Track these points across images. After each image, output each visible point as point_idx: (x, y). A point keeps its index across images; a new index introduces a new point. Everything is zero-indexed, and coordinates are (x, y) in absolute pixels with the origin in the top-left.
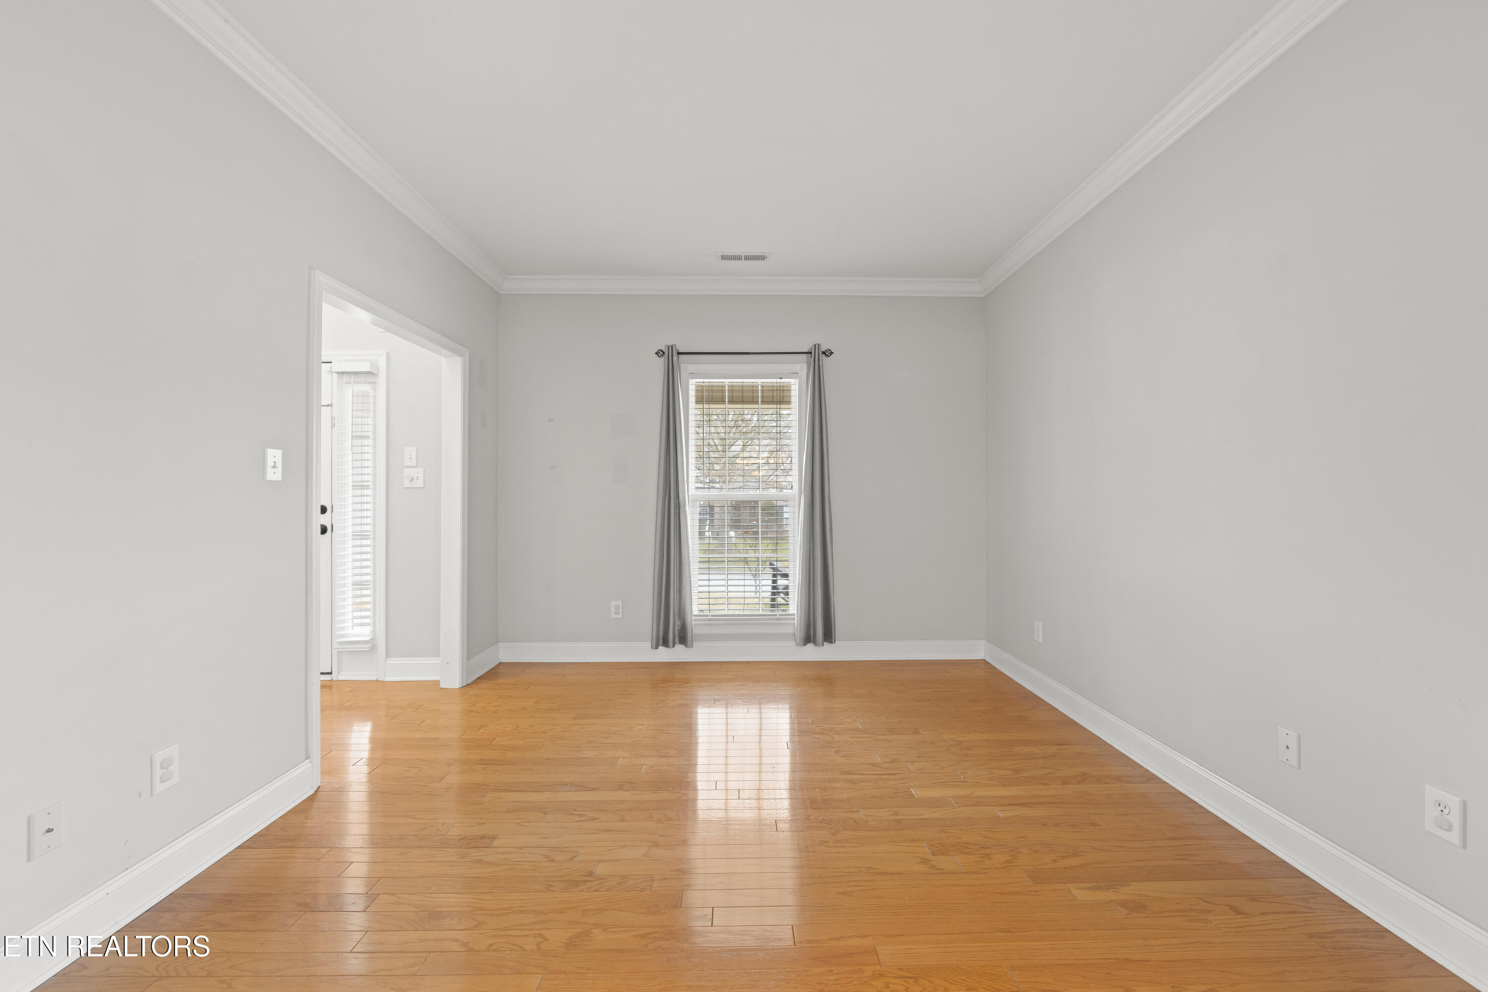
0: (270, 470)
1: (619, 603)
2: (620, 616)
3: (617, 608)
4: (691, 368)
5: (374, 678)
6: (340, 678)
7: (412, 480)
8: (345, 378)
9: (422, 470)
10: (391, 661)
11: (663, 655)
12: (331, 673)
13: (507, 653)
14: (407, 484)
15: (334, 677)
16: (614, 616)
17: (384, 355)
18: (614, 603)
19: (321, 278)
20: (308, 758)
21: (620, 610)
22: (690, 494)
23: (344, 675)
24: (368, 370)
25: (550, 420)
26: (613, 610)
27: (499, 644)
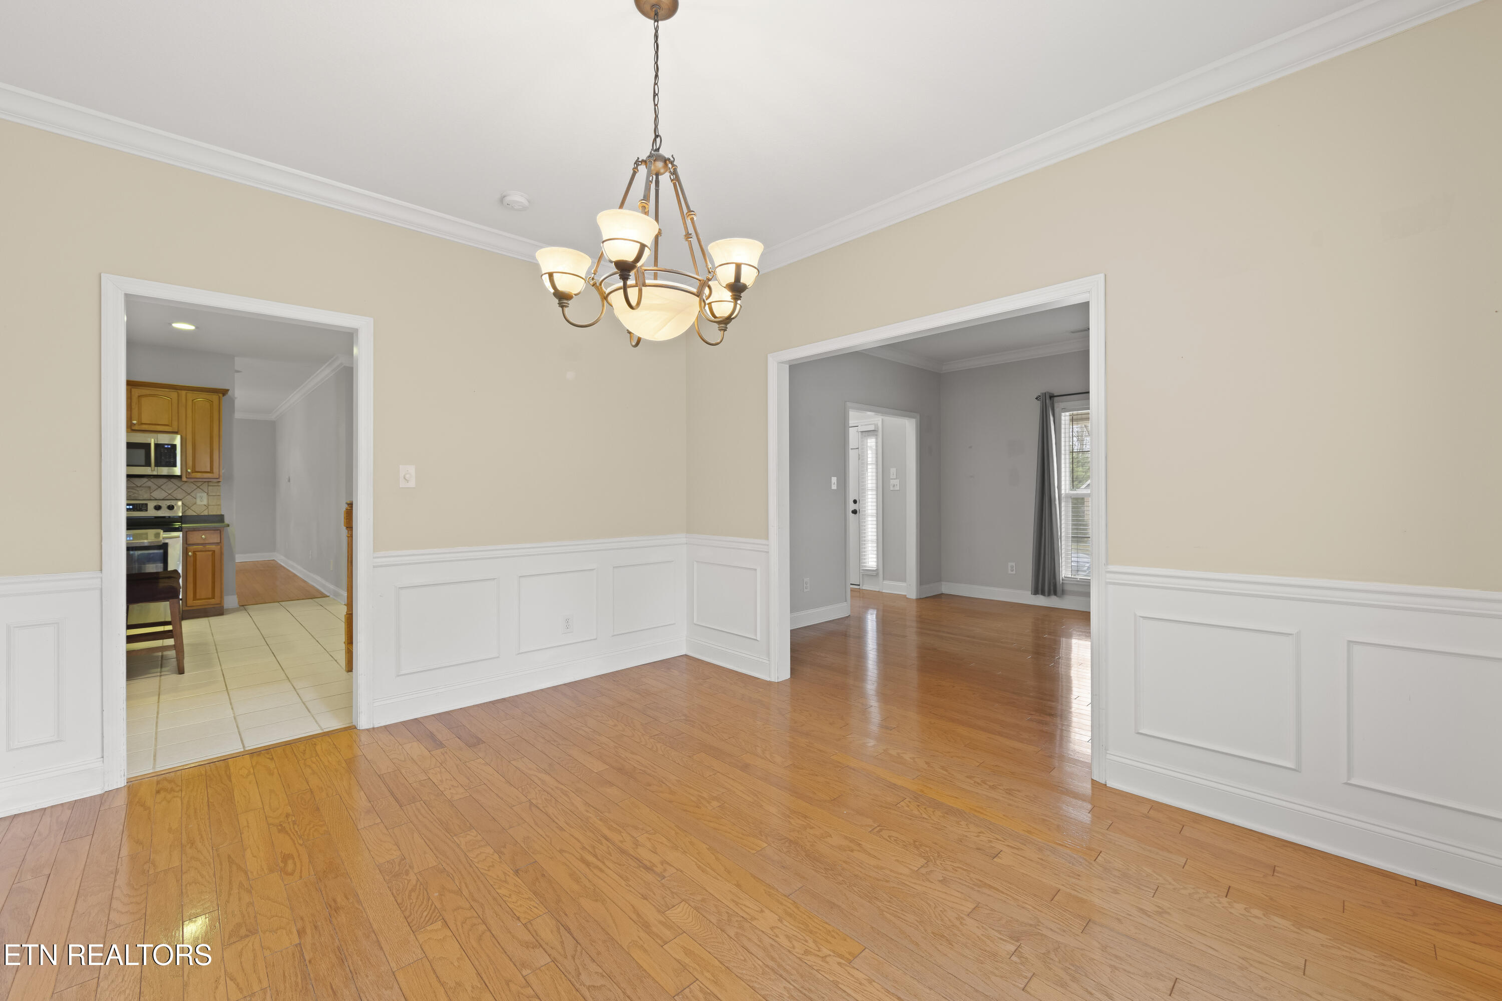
0: (833, 485)
1: (1014, 564)
2: (1014, 572)
3: (1012, 567)
4: (1062, 405)
5: (878, 590)
6: (864, 588)
7: (894, 486)
8: (864, 433)
9: (898, 480)
10: (886, 582)
11: (1041, 601)
12: (859, 585)
13: (947, 588)
14: (892, 489)
15: (861, 587)
16: (1010, 572)
17: (881, 420)
18: (1010, 564)
19: (849, 404)
20: (846, 601)
21: (1014, 568)
22: (1063, 492)
23: (866, 587)
24: (873, 429)
25: (971, 447)
26: (1009, 568)
27: (942, 582)
